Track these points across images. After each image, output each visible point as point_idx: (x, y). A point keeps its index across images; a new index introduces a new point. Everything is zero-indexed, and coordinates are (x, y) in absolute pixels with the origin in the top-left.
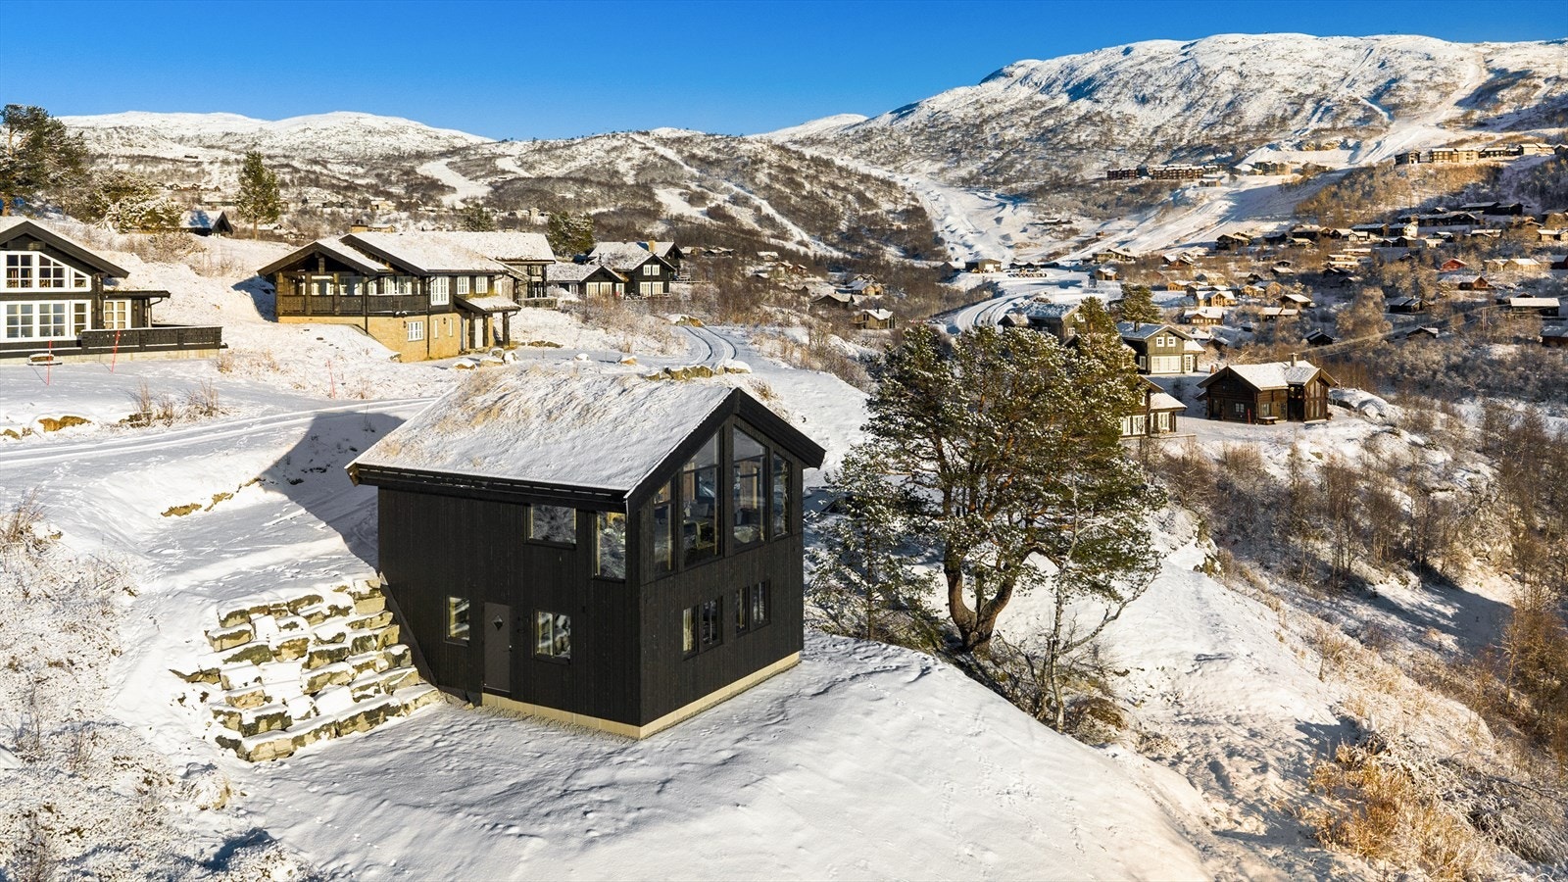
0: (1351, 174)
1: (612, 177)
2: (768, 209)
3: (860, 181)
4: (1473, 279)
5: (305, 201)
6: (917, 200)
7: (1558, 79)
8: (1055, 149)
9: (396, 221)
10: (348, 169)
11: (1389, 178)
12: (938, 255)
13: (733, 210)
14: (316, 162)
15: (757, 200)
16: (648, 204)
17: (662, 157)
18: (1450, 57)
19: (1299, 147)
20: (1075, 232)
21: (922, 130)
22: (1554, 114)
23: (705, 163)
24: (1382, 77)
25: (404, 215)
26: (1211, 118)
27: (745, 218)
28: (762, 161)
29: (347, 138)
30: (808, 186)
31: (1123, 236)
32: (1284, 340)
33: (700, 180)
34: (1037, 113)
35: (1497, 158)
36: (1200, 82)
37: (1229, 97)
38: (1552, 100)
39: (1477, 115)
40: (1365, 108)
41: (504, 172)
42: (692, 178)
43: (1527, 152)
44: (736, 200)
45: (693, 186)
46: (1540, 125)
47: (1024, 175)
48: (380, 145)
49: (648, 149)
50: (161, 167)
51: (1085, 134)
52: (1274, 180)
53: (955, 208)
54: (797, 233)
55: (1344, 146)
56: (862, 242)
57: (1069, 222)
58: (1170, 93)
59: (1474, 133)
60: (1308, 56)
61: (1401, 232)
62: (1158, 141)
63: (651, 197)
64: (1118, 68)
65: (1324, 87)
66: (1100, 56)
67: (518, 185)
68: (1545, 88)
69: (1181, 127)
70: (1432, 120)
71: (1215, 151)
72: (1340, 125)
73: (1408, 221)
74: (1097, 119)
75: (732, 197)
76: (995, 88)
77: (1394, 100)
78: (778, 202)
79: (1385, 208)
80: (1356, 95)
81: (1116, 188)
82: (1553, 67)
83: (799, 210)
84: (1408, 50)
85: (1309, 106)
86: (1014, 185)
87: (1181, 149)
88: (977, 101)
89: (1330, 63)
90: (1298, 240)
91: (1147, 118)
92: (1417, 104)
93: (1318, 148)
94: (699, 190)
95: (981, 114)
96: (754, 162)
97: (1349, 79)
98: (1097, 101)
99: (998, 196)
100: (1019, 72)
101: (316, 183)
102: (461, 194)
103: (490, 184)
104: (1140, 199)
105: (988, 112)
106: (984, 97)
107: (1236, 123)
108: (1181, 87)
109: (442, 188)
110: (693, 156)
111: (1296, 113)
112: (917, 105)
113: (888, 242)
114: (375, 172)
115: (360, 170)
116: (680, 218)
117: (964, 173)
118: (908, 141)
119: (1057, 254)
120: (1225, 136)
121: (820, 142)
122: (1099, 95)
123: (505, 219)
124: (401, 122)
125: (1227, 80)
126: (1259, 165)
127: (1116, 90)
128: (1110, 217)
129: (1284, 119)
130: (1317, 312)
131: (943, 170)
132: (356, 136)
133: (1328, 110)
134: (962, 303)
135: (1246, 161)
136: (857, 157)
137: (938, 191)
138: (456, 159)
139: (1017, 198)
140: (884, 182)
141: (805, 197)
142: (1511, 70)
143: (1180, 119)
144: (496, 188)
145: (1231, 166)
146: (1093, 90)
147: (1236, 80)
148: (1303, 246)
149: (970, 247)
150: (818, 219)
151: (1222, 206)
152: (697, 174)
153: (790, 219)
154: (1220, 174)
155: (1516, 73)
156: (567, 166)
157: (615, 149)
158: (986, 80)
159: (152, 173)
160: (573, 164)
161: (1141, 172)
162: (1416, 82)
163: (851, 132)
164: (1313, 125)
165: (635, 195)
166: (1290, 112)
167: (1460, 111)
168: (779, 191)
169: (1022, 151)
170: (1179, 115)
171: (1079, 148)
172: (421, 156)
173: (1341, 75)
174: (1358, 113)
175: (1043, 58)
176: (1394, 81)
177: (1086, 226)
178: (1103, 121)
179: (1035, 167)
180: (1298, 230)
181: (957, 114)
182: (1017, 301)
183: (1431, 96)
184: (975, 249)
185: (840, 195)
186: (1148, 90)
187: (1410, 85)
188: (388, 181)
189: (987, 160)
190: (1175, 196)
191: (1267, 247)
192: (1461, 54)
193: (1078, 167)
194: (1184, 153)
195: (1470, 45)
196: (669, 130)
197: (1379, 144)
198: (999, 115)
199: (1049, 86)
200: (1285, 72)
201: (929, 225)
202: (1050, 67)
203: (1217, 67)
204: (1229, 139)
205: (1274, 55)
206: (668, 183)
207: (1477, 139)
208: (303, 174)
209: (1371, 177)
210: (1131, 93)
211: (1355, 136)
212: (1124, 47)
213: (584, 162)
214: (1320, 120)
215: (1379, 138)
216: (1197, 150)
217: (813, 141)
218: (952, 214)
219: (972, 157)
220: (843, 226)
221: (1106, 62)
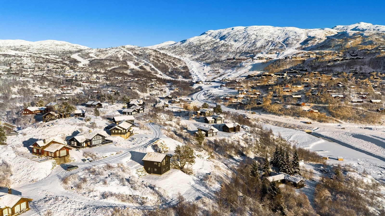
0: (276, 61)
1: (117, 58)
2: (153, 67)
3: (173, 60)
4: (289, 90)
5: (48, 67)
6: (186, 64)
7: (320, 39)
8: (216, 52)
9: (70, 72)
10: (54, 56)
11: (283, 62)
12: (190, 78)
13: (145, 67)
14: (47, 55)
15: (150, 65)
16: (126, 66)
17: (128, 54)
18: (300, 33)
19: (267, 53)
20: (219, 73)
21: (187, 47)
22: (318, 47)
23: (138, 55)
24: (286, 37)
25: (72, 71)
26: (250, 46)
27: (148, 69)
28: (151, 55)
29: (51, 47)
30: (162, 61)
31: (229, 74)
32: (252, 104)
33: (137, 59)
34: (213, 43)
35: (305, 58)
36: (248, 37)
37: (253, 41)
38: (319, 44)
39: (304, 46)
40: (282, 44)
41: (92, 57)
42: (136, 59)
43: (311, 57)
44: (146, 64)
45: (136, 61)
46: (315, 50)
47: (209, 58)
48: (60, 49)
49: (125, 51)
50: (12, 58)
51: (223, 49)
52: (261, 61)
53: (194, 66)
54: (160, 72)
55: (276, 53)
56: (174, 74)
57: (218, 70)
58: (241, 39)
59: (302, 51)
60: (271, 32)
61: (283, 75)
62: (238, 51)
63: (126, 64)
64: (230, 33)
65: (273, 39)
66: (227, 30)
67: (96, 61)
68: (318, 41)
69: (243, 47)
70: (294, 48)
71: (250, 54)
72: (276, 48)
73: (285, 72)
74: (225, 45)
75: (145, 64)
76: (203, 37)
77: (287, 43)
78: (155, 65)
79: (282, 69)
80: (280, 41)
81: (228, 62)
82: (320, 36)
83: (160, 67)
84: (292, 30)
85: (270, 43)
86: (207, 61)
87: (243, 53)
88: (200, 40)
89: (275, 33)
90: (263, 77)
91: (236, 45)
92: (292, 43)
93: (271, 54)
94: (137, 62)
95: (200, 43)
96: (150, 55)
97: (279, 37)
98: (226, 41)
99: (203, 63)
100: (209, 33)
101: (49, 62)
102: (82, 63)
103: (89, 61)
104: (233, 65)
105: (202, 43)
106: (201, 39)
107: (255, 47)
108: (244, 38)
109: (78, 62)
110: (135, 53)
111: (267, 45)
112: (186, 40)
113: (179, 74)
114: (61, 57)
115: (57, 57)
116: (133, 69)
117: (196, 57)
118: (184, 49)
119: (215, 78)
120: (252, 50)
121: (164, 49)
122: (226, 39)
123: (95, 71)
124: (64, 42)
125: (253, 37)
126: (258, 57)
127: (230, 38)
128: (227, 69)
129: (265, 46)
130: (261, 96)
131: (192, 56)
132: (53, 46)
133: (274, 44)
134: (194, 92)
135: (256, 56)
136: (172, 53)
137: (191, 62)
138: (80, 53)
139: (208, 64)
140: (179, 59)
141: (161, 64)
142: (312, 36)
143: (243, 46)
144: (91, 62)
145: (252, 57)
146: (225, 38)
147: (255, 37)
148: (264, 78)
149: (197, 76)
150: (164, 69)
151: (250, 67)
152: (137, 58)
153: (158, 69)
154: (250, 59)
155: (312, 37)
156: (106, 56)
157: (117, 51)
158: (202, 35)
159: (10, 59)
160: (107, 55)
161: (234, 59)
162: (292, 38)
163: (171, 46)
164: (271, 48)
165: (123, 63)
166: (266, 45)
167: (300, 45)
168: (155, 62)
169: (209, 52)
170: (243, 45)
171: (221, 52)
172: (71, 52)
173: (277, 36)
174: (280, 45)
175: (214, 30)
176: (288, 38)
177: (221, 71)
178: (227, 46)
179: (211, 57)
180: (264, 74)
181: (195, 43)
182: (205, 92)
183: (295, 42)
184: (198, 76)
185: (169, 63)
186: (237, 39)
187: (291, 39)
188: (64, 60)
189: (201, 54)
190: (240, 64)
191: (257, 78)
192: (302, 32)
193: (221, 57)
194: (243, 54)
195: (304, 30)
196: (129, 45)
197: (283, 53)
198: (204, 44)
199: (215, 37)
200: (266, 35)
201: (188, 70)
202: (215, 32)
203: (251, 34)
204: (253, 51)
205: (264, 31)
206: (130, 60)
207: (302, 53)
208: (45, 59)
209: (279, 62)
210: (233, 39)
211: (279, 51)
212: (232, 28)
213: (110, 55)
214: (272, 46)
215: (283, 52)
216: (246, 53)
217: (162, 49)
218: (193, 68)
219: (198, 54)
220: (170, 71)
221: (228, 31)
